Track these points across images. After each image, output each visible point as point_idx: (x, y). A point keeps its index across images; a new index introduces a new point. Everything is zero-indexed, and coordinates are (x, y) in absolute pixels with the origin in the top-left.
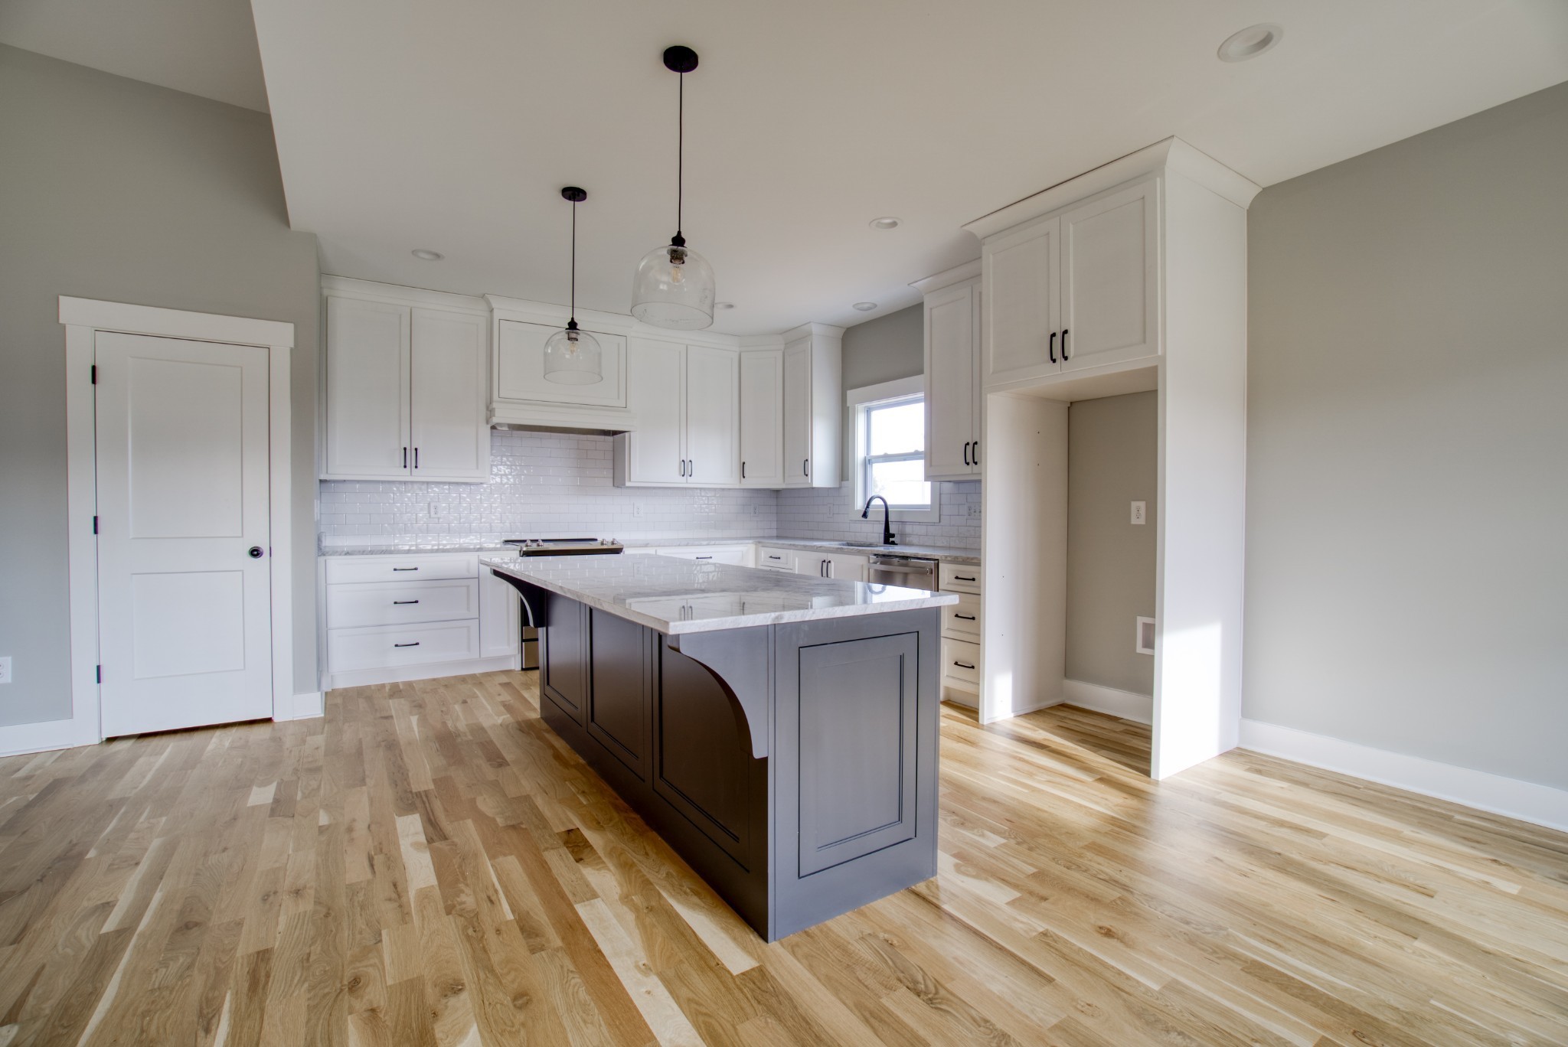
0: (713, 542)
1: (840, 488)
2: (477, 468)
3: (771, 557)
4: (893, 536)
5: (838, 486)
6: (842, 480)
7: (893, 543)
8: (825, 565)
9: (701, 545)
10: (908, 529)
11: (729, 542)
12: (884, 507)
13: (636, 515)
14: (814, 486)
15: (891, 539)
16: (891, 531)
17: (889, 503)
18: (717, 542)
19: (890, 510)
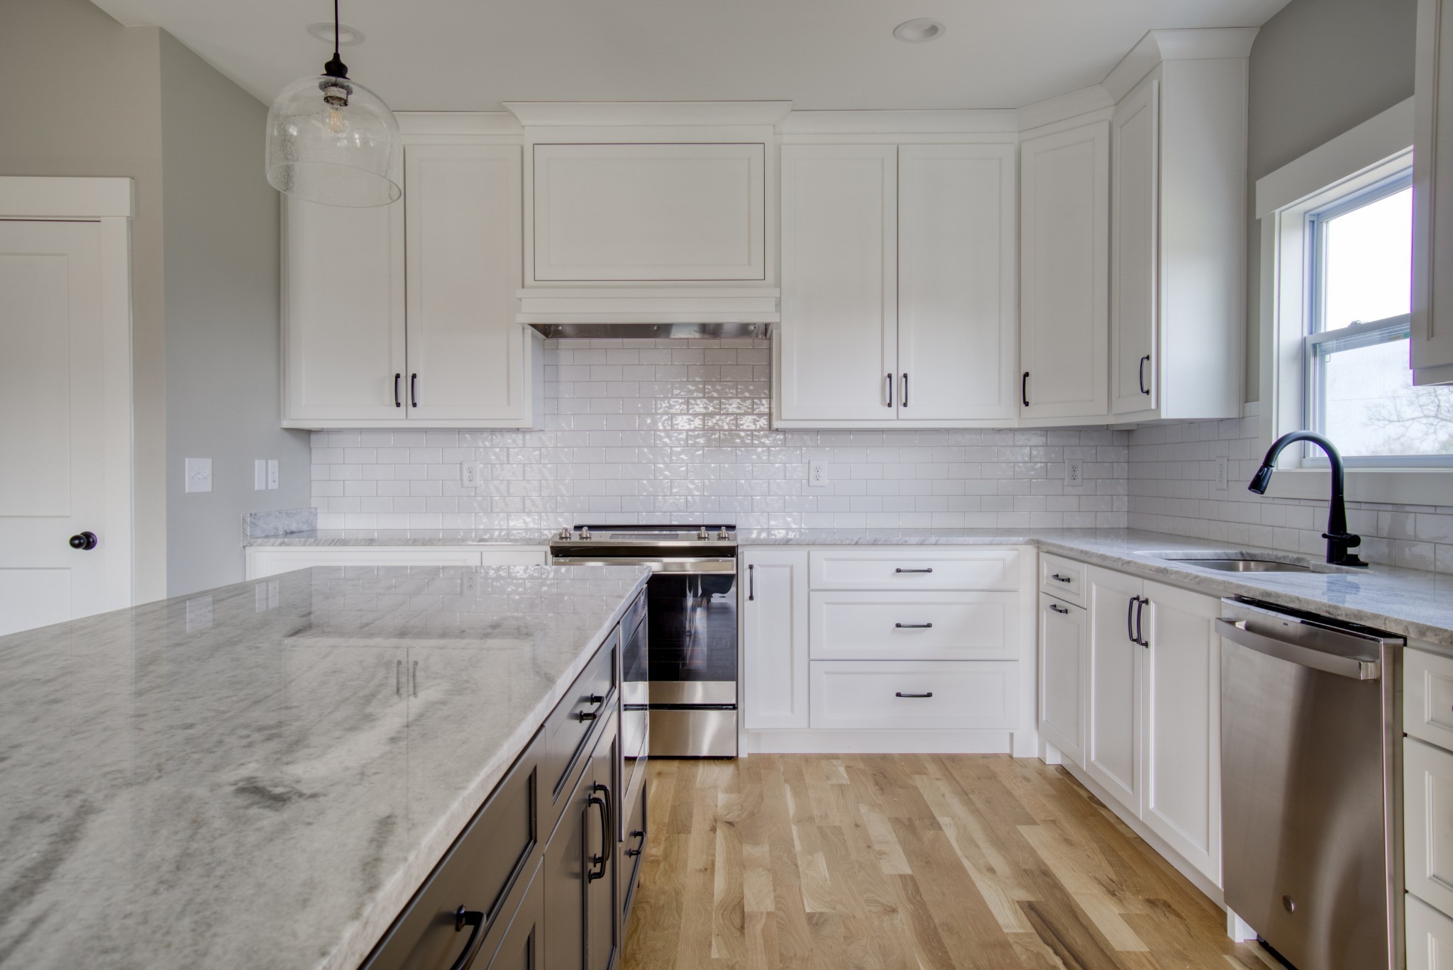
0: (933, 539)
1: (1241, 419)
2: (509, 403)
3: (1057, 576)
4: (1355, 541)
5: (1234, 414)
6: (1246, 402)
7: (1354, 561)
8: (1136, 603)
9: (905, 544)
10: (1412, 524)
11: (971, 540)
12: (1329, 463)
13: (813, 482)
14: (1164, 416)
15: (1351, 551)
16: (1351, 529)
17: (1342, 452)
18: (943, 540)
19: (1346, 470)
